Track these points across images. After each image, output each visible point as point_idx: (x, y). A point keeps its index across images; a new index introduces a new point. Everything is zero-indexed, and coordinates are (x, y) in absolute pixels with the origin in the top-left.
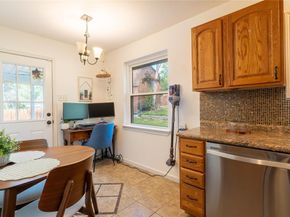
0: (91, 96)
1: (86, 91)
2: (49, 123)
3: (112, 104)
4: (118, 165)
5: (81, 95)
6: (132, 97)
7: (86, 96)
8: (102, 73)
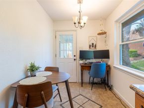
0: (95, 46)
1: (93, 44)
2: (75, 60)
3: (108, 51)
4: (109, 92)
5: (90, 46)
6: (123, 45)
7: (93, 47)
8: (101, 32)
